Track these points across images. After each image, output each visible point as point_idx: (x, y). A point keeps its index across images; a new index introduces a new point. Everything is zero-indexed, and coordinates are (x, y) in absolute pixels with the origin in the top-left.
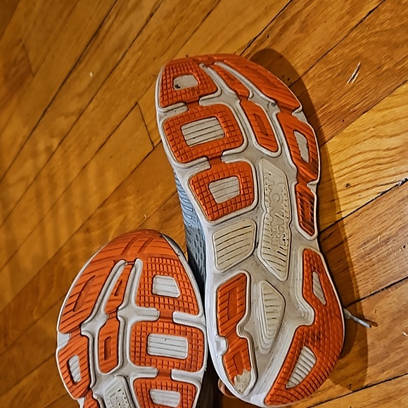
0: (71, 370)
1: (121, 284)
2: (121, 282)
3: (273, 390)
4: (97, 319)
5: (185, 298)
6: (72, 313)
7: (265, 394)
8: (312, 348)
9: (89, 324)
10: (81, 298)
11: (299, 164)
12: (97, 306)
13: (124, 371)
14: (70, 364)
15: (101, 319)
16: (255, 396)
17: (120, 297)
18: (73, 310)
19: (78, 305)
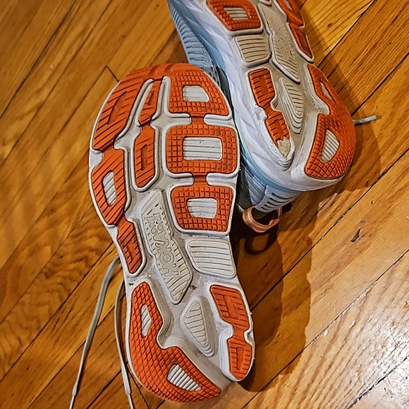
0: (106, 190)
1: (153, 96)
2: (153, 94)
3: (311, 158)
4: (130, 132)
5: (215, 101)
6: (107, 126)
7: (304, 163)
8: (334, 130)
9: (123, 139)
10: (114, 112)
11: (288, 11)
12: (131, 117)
13: (160, 184)
14: (105, 183)
15: (135, 132)
16: (295, 169)
17: (153, 105)
18: (107, 123)
19: (112, 120)
